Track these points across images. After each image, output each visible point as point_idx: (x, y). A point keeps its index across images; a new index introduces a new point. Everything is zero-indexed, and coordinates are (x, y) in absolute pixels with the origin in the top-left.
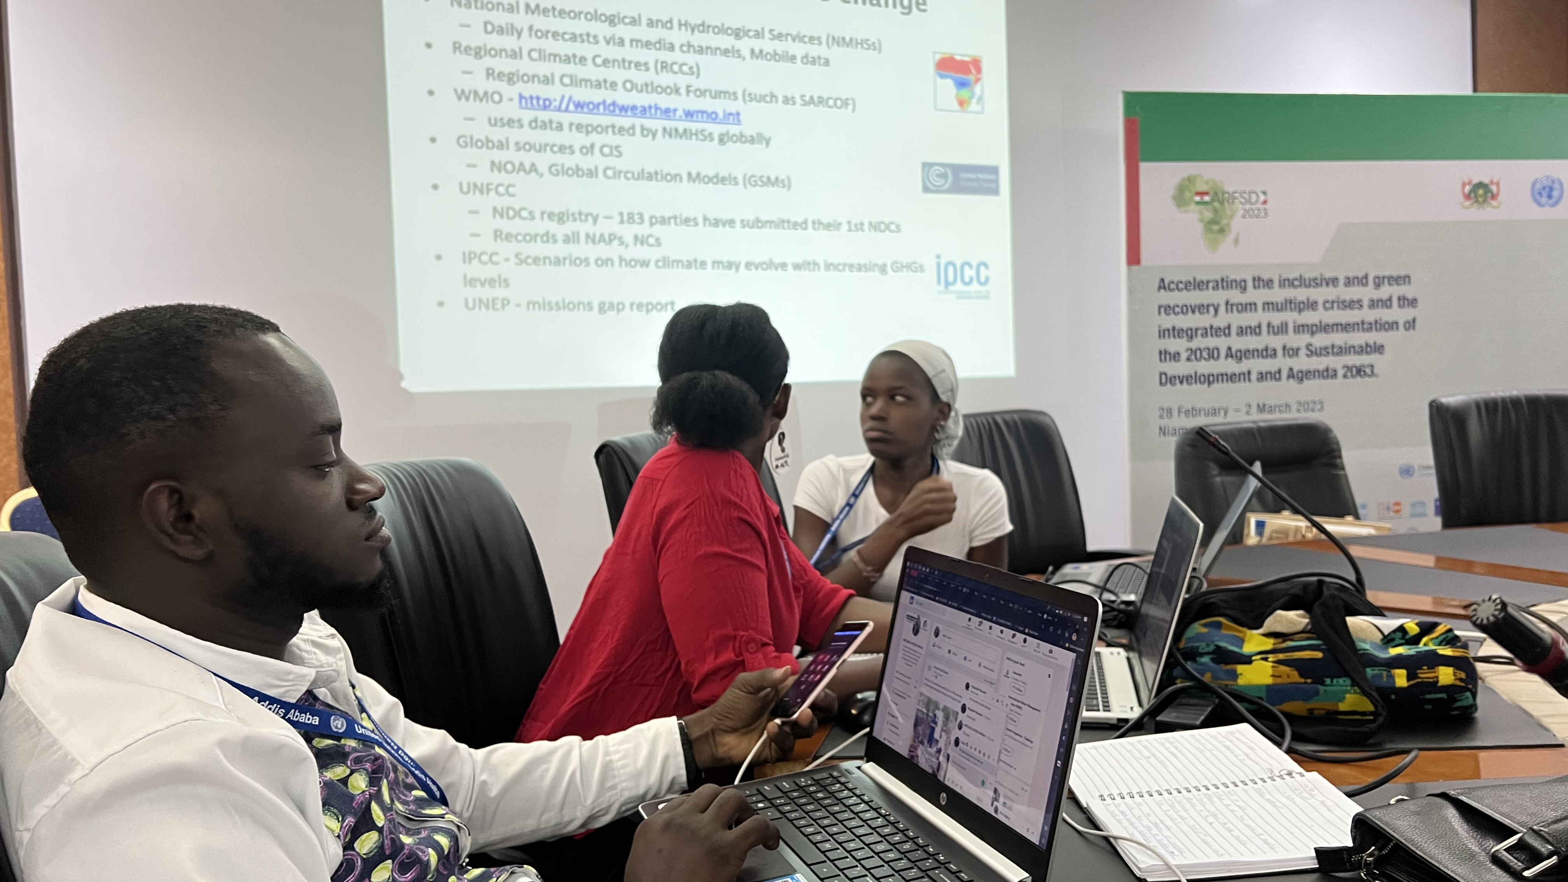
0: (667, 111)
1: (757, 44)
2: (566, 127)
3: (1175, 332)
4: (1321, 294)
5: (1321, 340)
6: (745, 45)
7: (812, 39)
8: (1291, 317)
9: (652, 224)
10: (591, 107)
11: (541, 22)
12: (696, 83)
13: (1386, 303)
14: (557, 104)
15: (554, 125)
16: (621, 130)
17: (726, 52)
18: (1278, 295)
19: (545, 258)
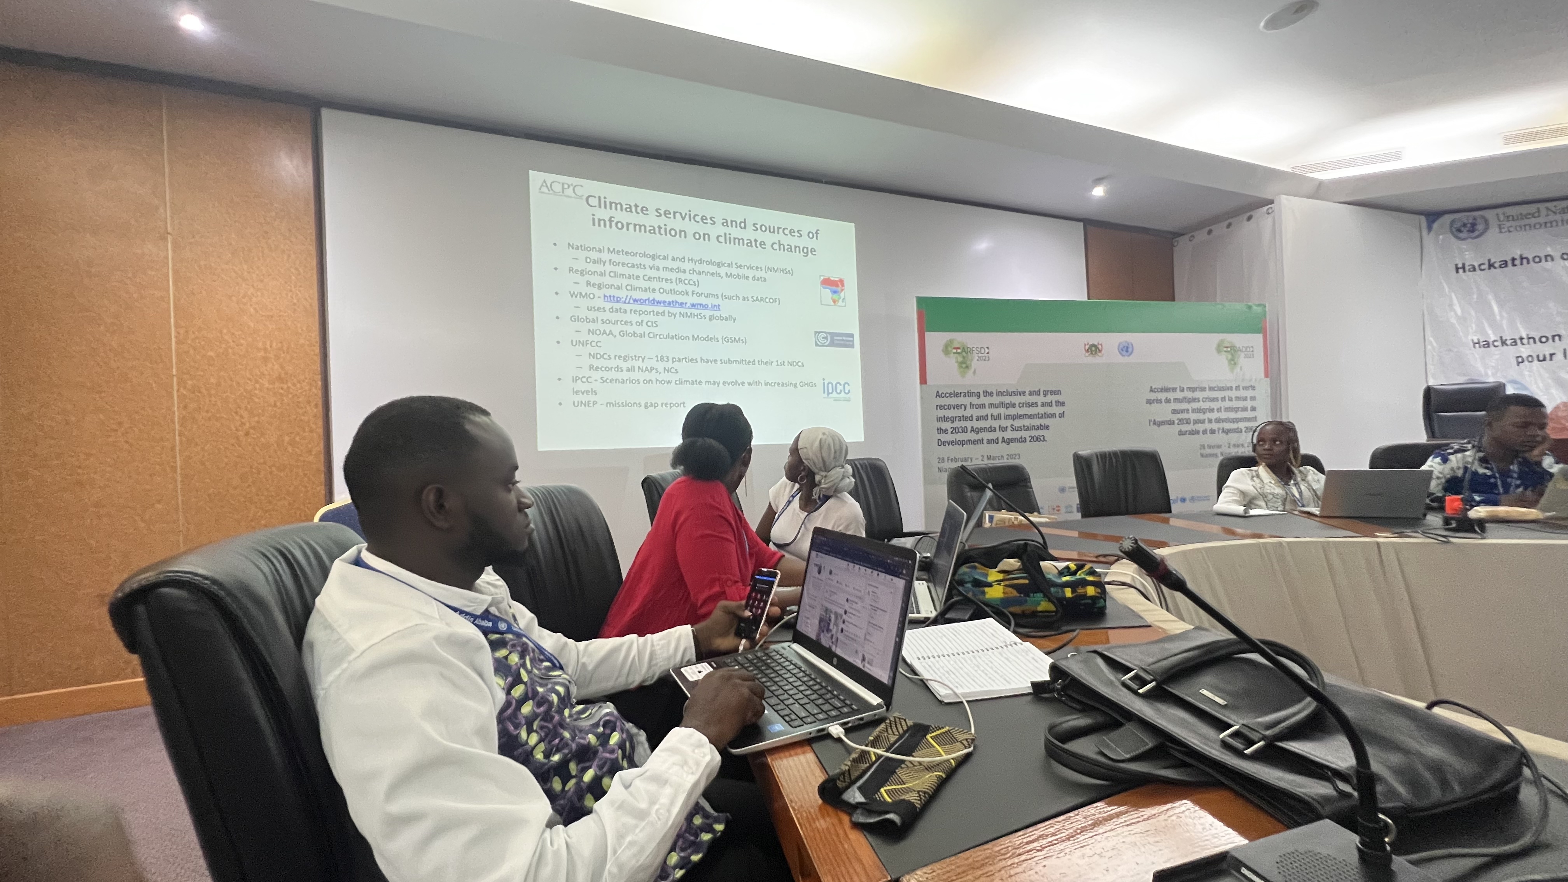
0: (682, 303)
1: (729, 270)
2: (628, 311)
3: (945, 419)
4: (1017, 400)
5: (1018, 423)
6: (723, 271)
7: (757, 268)
8: (1002, 411)
9: (673, 362)
10: (643, 302)
11: (616, 258)
12: (697, 290)
13: (1050, 404)
14: (624, 299)
15: (622, 311)
16: (658, 313)
17: (713, 274)
18: (996, 400)
19: (616, 380)
